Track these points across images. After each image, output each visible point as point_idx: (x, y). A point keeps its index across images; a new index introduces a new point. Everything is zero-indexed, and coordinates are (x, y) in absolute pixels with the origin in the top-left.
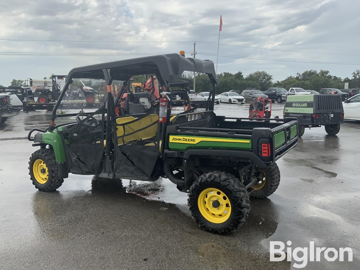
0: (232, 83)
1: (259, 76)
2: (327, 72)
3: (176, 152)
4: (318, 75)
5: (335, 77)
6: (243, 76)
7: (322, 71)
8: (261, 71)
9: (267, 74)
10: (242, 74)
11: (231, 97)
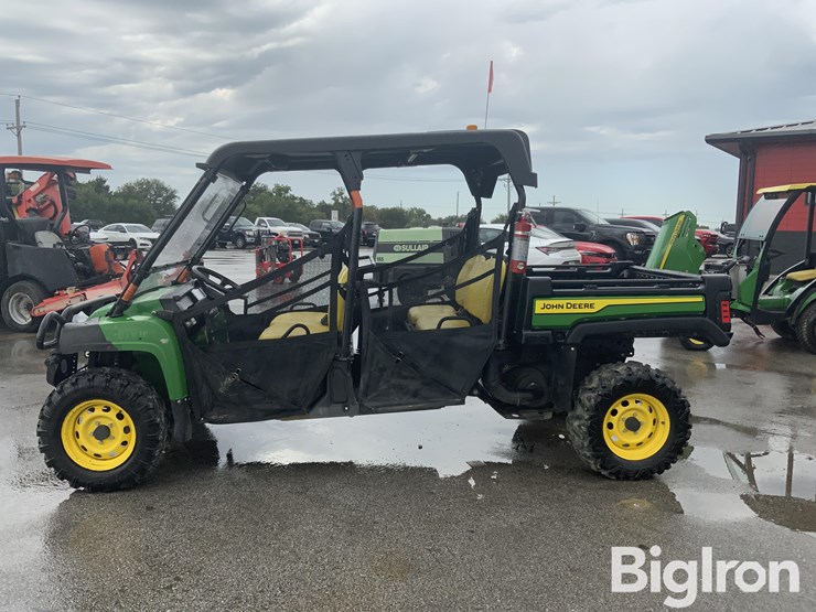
0: (90, 202)
1: (147, 190)
2: (287, 189)
3: (550, 332)
4: (271, 195)
5: (301, 198)
6: (108, 187)
7: (277, 186)
8: (150, 178)
9: (166, 186)
10: (106, 184)
11: (135, 236)
